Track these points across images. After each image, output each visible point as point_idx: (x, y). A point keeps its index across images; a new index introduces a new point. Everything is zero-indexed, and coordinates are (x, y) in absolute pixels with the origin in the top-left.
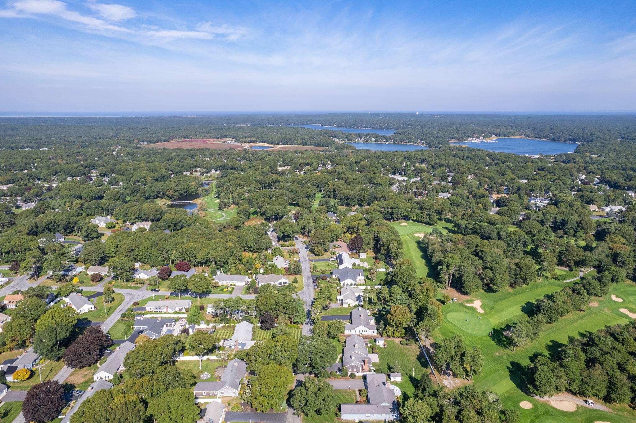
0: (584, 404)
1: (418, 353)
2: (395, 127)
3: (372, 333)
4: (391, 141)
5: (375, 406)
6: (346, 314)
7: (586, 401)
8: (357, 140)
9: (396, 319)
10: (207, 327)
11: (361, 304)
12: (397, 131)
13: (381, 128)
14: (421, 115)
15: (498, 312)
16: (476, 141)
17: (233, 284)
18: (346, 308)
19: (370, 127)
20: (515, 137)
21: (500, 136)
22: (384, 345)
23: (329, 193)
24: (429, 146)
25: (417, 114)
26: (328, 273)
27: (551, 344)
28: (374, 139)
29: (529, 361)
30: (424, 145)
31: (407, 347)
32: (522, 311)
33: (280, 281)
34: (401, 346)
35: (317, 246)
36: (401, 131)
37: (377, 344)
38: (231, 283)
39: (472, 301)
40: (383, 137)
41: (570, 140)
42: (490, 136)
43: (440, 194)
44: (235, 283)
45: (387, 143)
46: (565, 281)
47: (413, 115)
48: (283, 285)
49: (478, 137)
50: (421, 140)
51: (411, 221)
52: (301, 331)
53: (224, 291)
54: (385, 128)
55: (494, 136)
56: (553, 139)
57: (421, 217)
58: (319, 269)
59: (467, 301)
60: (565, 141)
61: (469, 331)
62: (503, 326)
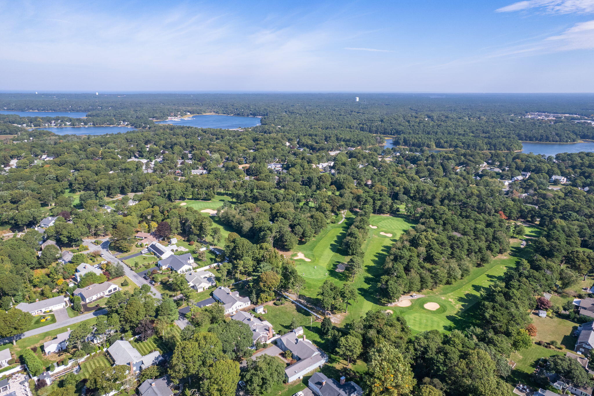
0: (411, 298)
1: (295, 307)
2: (83, 109)
3: (247, 306)
4: (90, 124)
5: (309, 359)
6: (207, 298)
7: (411, 296)
8: (47, 125)
9: (270, 284)
10: (65, 367)
11: (214, 284)
12: (89, 113)
13: (66, 111)
14: (101, 95)
15: (320, 256)
16: (177, 119)
17: (48, 310)
18: (202, 293)
19: (51, 109)
20: (207, 114)
21: (193, 113)
22: (264, 311)
23: (79, 186)
24: (136, 127)
25: (97, 94)
26: (153, 266)
27: (366, 268)
28: (68, 123)
29: (366, 284)
30: (129, 127)
31: (282, 306)
32: (333, 251)
33: (109, 289)
34: (277, 307)
35: (122, 242)
36: (94, 113)
37: (258, 312)
38: (43, 310)
39: (296, 255)
40: (79, 120)
41: (251, 114)
42: (186, 114)
43: (193, 171)
44: (51, 308)
45: (87, 126)
46: (340, 223)
47: (93, 95)
48: (113, 292)
49: (175, 116)
50: (124, 121)
51: (187, 200)
52: (179, 328)
53: (43, 323)
54: (70, 110)
55: (189, 113)
56: (238, 115)
57: (198, 194)
58: (141, 265)
59: (293, 256)
60: (248, 115)
61: (314, 277)
62: (332, 266)
